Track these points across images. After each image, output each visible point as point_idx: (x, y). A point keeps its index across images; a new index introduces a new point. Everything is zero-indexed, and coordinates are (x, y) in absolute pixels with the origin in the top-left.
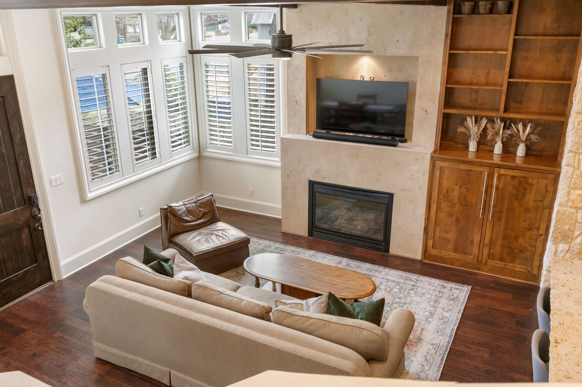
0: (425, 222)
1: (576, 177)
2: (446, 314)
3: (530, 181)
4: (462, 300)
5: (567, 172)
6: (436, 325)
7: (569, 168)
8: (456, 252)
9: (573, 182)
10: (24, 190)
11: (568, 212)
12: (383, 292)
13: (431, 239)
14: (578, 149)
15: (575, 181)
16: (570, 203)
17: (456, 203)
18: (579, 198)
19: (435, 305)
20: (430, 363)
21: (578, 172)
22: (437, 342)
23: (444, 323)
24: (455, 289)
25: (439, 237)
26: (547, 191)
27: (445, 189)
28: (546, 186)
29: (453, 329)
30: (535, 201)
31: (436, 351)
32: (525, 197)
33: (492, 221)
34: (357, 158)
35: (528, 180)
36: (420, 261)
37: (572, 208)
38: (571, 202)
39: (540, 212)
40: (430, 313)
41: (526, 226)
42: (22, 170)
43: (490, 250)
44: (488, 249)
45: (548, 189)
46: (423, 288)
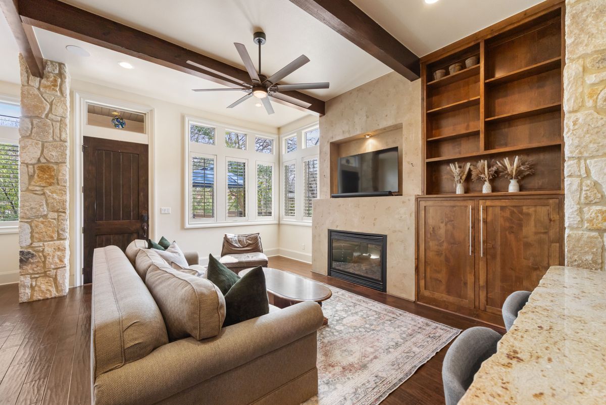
0: (415, 261)
1: (588, 188)
2: (415, 349)
3: (525, 209)
4: (444, 340)
5: (571, 183)
6: (396, 357)
7: (574, 179)
8: (449, 295)
9: (583, 195)
10: (140, 210)
11: (586, 236)
12: (358, 317)
13: (422, 279)
14: (581, 153)
15: (586, 194)
16: (586, 225)
17: (443, 242)
18: (599, 215)
19: (408, 338)
20: (357, 398)
21: (588, 182)
22: (385, 376)
23: (408, 357)
24: (441, 329)
25: (431, 278)
26: (550, 220)
27: (431, 228)
28: (549, 214)
29: (415, 366)
30: (536, 233)
31: (377, 386)
32: (522, 230)
33: (485, 260)
34: (359, 208)
35: (522, 210)
36: (414, 302)
37: (590, 230)
38: (588, 223)
39: (546, 247)
40: (396, 344)
41: (530, 264)
42: (142, 198)
43: (487, 294)
44: (485, 292)
45: (552, 217)
46: (402, 321)
